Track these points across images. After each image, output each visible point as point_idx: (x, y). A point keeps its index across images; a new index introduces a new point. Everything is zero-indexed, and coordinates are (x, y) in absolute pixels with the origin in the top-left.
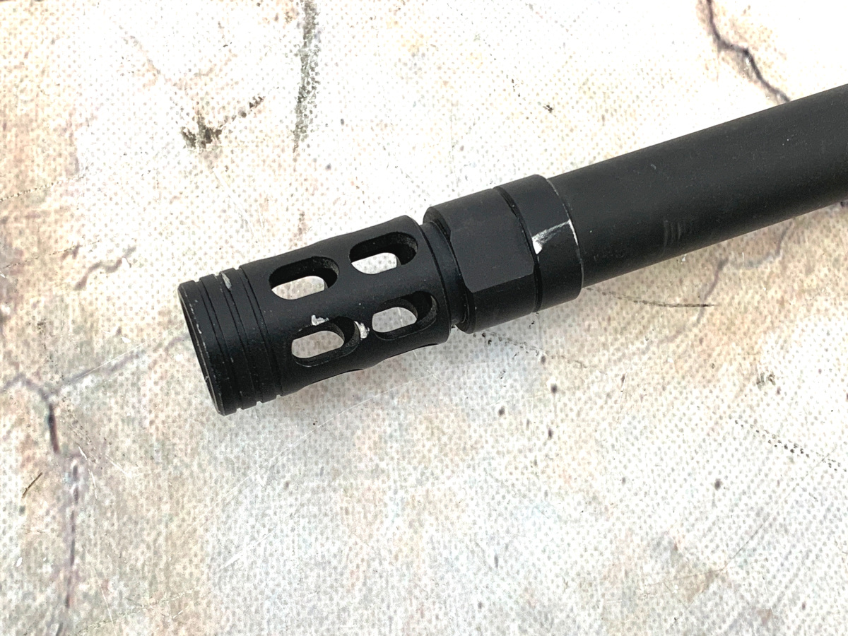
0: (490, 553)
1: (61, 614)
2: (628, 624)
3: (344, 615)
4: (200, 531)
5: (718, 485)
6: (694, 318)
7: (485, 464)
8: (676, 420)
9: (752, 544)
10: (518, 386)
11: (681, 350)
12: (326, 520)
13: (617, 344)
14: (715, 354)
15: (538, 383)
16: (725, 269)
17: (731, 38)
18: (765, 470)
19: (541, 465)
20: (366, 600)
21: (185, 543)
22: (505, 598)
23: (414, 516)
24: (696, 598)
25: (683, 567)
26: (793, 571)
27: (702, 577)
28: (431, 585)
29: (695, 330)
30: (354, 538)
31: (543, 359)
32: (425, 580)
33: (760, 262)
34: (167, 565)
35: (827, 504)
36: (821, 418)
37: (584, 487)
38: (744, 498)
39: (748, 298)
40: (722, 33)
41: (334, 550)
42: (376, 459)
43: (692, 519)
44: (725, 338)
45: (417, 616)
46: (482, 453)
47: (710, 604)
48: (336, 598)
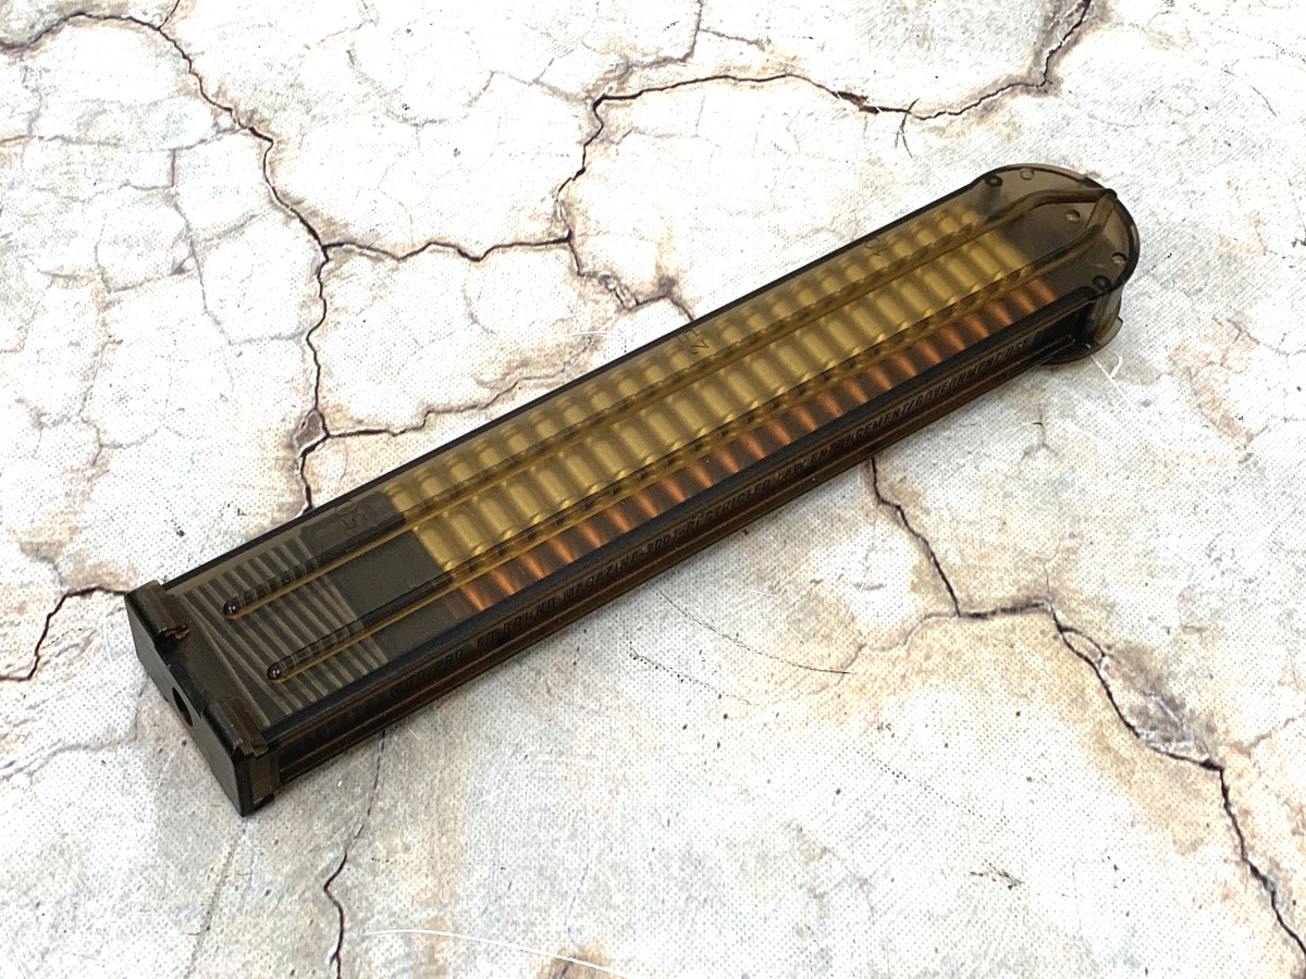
0: (665, 817)
1: (364, 819)
2: (759, 874)
3: (556, 844)
4: (463, 778)
5: (838, 792)
6: (836, 681)
7: (668, 760)
8: (813, 746)
9: (860, 834)
10: (699, 711)
11: (822, 702)
12: (550, 782)
13: (776, 692)
14: (848, 706)
15: (713, 713)
16: (864, 650)
17: (888, 496)
18: (875, 786)
19: (709, 765)
20: (572, 836)
21: (452, 785)
22: (672, 847)
23: (613, 787)
24: (812, 864)
25: (806, 842)
26: (888, 855)
27: (818, 851)
28: (619, 832)
29: (836, 689)
30: (569, 796)
31: (720, 696)
32: (616, 829)
33: (890, 649)
34: (439, 797)
35: (920, 815)
36: (923, 757)
37: (740, 782)
38: (857, 803)
39: (878, 671)
40: (881, 493)
41: (554, 802)
42: (591, 748)
43: (816, 812)
44: (857, 697)
45: (608, 851)
46: (667, 753)
47: (822, 869)
48: (552, 832)
